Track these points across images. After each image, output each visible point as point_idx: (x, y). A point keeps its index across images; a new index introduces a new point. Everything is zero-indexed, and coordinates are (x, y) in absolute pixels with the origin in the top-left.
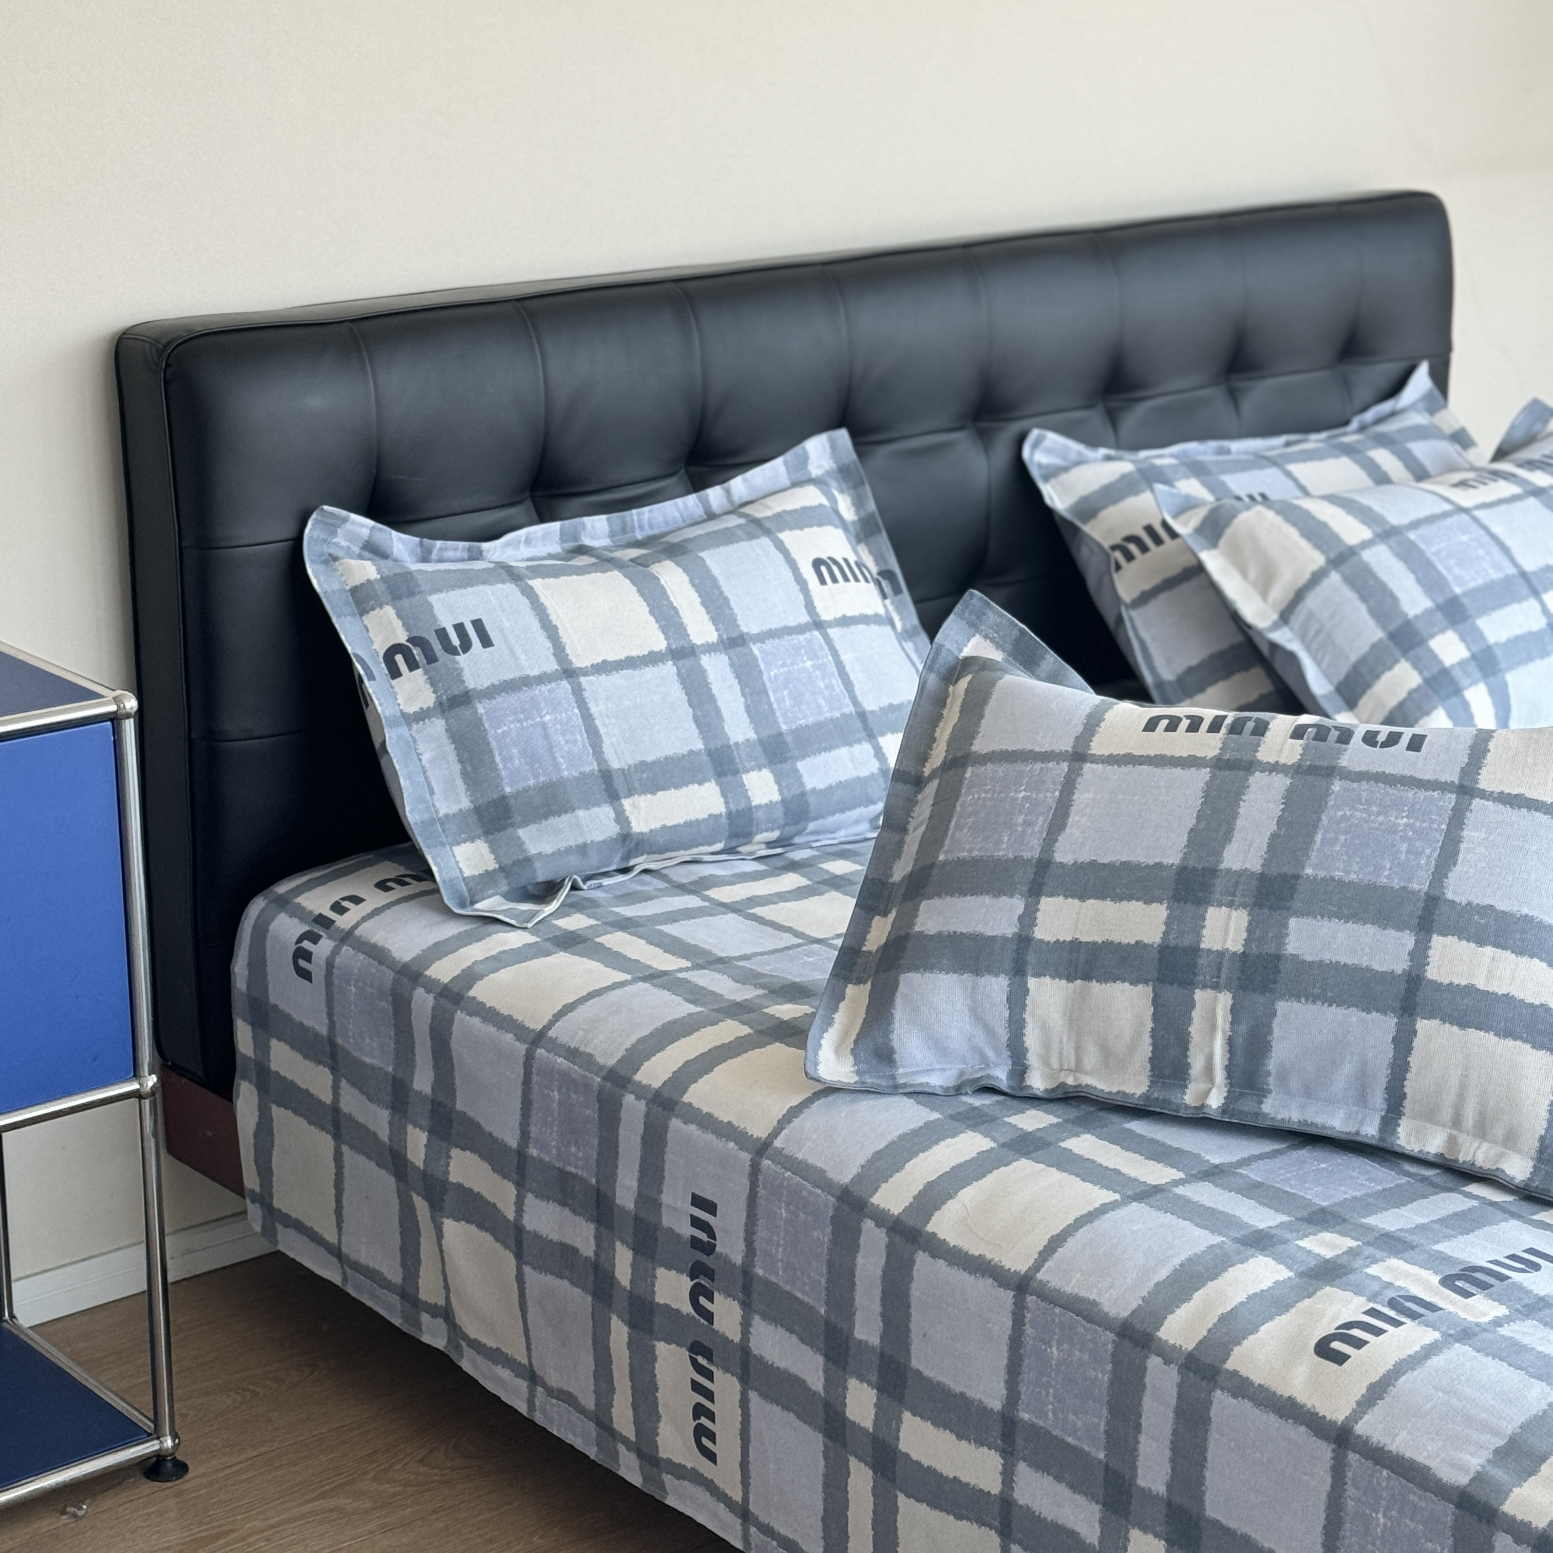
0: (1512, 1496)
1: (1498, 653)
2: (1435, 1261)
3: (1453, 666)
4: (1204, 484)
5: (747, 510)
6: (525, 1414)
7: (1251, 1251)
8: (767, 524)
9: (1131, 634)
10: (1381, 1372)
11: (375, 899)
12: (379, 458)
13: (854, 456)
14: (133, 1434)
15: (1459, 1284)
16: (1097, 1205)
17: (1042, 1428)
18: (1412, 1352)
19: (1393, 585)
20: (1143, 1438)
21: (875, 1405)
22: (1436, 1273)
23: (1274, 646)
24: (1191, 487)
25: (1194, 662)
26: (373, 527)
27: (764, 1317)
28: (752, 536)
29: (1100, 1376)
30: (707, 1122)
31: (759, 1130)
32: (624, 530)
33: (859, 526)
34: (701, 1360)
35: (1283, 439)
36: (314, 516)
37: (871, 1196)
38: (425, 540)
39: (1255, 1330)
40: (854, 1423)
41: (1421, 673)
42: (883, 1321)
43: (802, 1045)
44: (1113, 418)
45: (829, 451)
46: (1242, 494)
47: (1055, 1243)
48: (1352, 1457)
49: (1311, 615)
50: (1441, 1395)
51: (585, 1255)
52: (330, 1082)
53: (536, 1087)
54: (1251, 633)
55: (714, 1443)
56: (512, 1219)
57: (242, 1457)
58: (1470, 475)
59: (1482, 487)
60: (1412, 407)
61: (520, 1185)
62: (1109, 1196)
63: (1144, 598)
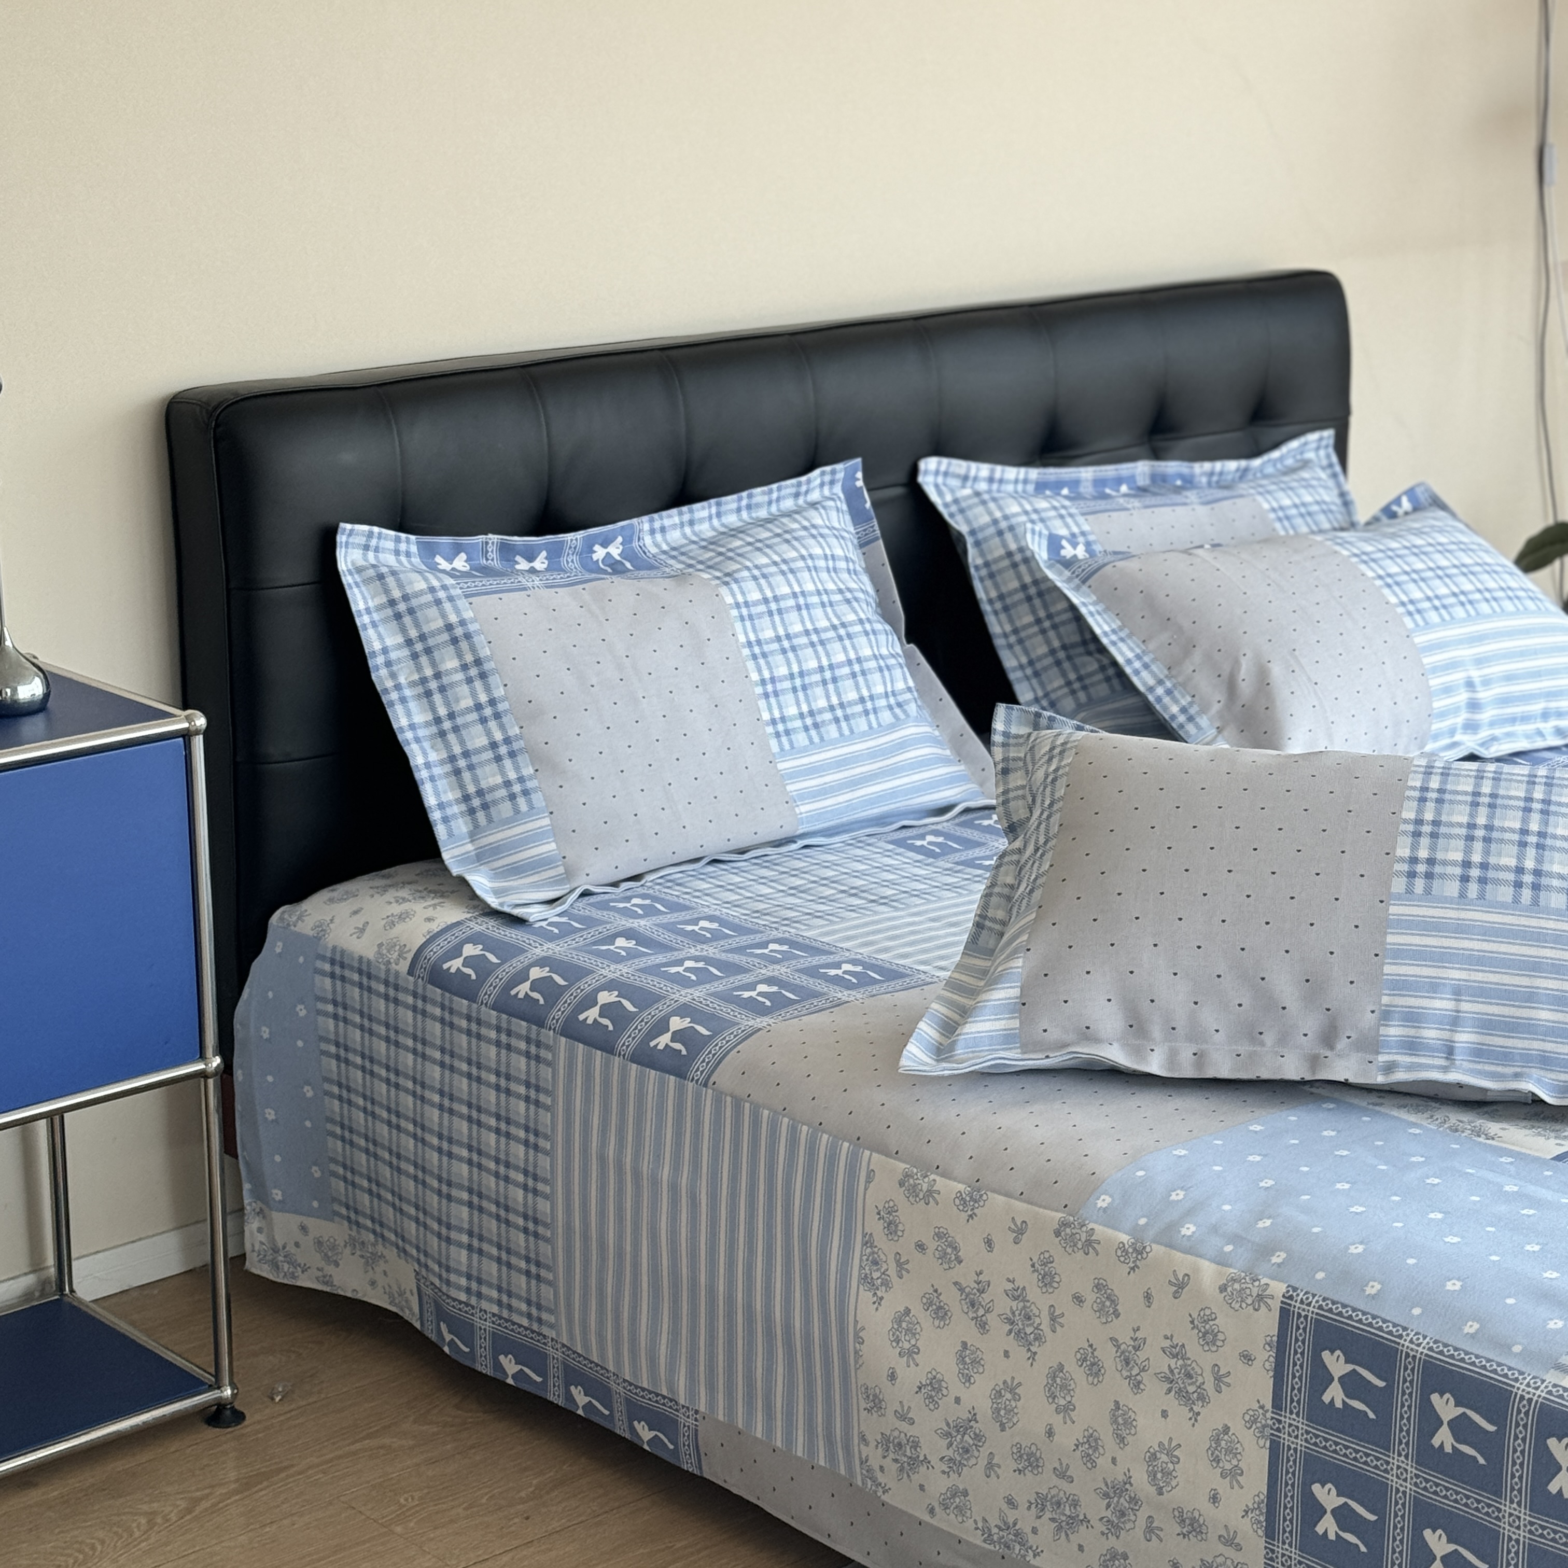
12: (403, 509)
14: (194, 1385)
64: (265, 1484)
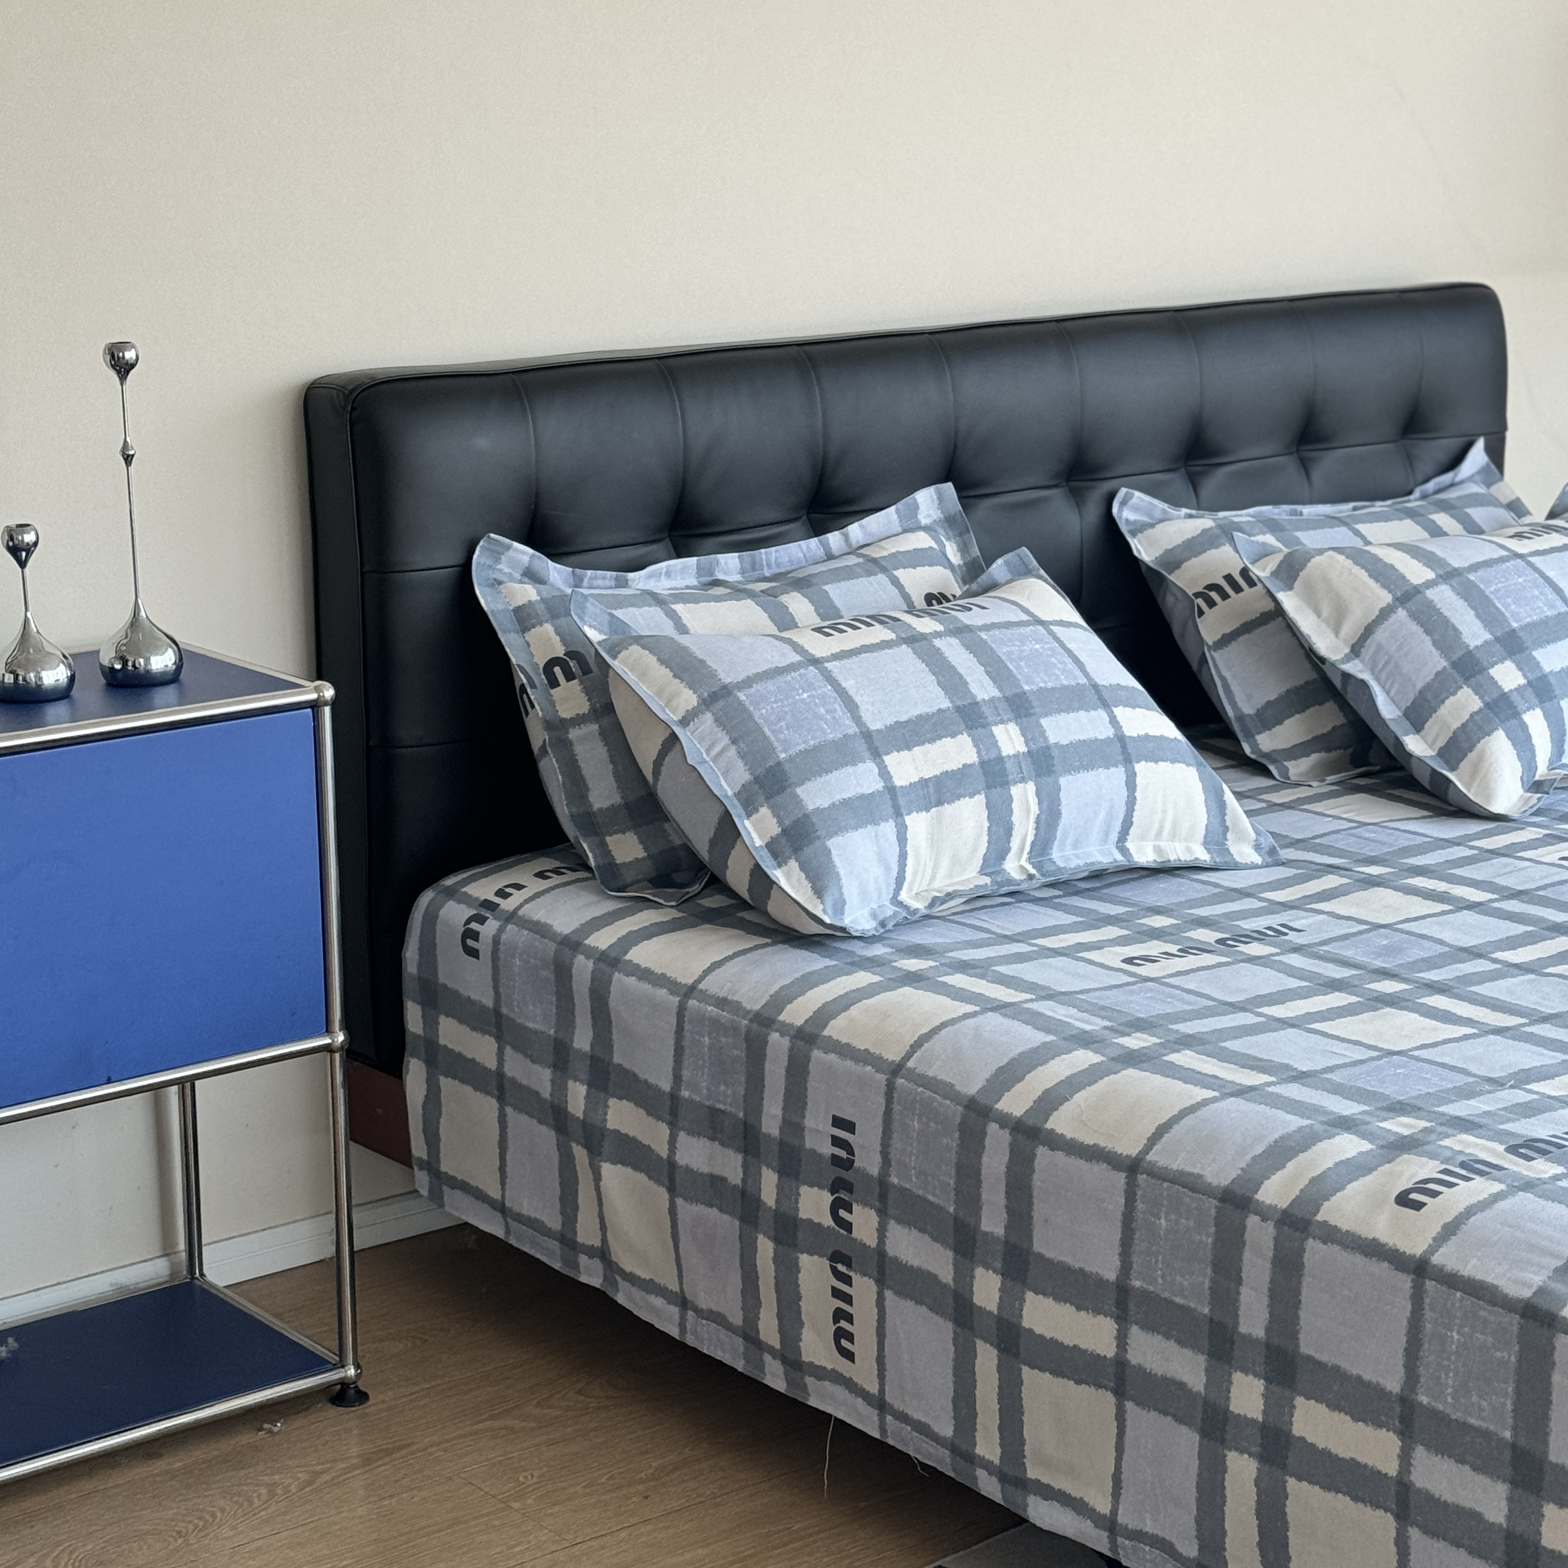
1: (1553, 680)
2: (1499, 1136)
3: (1511, 691)
4: (1278, 537)
5: (864, 551)
6: (677, 1338)
7: (1338, 1130)
8: (883, 563)
9: (1214, 673)
10: (1454, 1213)
11: (535, 885)
12: (537, 495)
13: (960, 507)
14: (318, 1364)
16: (1198, 1100)
17: (1152, 1292)
18: (1481, 1199)
19: (1455, 620)
20: (1244, 1290)
21: (1000, 1289)
22: (1501, 1143)
23: (1346, 676)
24: (1267, 539)
25: (1272, 697)
26: (533, 555)
27: (899, 1221)
28: (870, 574)
29: (1204, 1238)
30: (845, 1050)
31: (893, 1055)
32: (754, 567)
33: (965, 569)
34: (841, 1268)
35: (1351, 505)
36: (481, 543)
37: (996, 1103)
38: (577, 570)
39: (1342, 1188)
40: (980, 1308)
41: (1481, 698)
42: (1007, 1212)
44: (1194, 482)
45: (936, 502)
46: (1314, 546)
47: (1163, 1129)
48: (1430, 1285)
49: (1380, 648)
50: (1507, 1229)
51: (733, 1183)
52: (495, 1050)
53: (688, 1035)
54: (1324, 666)
55: (853, 1343)
56: (665, 1156)
57: (417, 1389)
58: (1523, 530)
59: (1536, 539)
60: (1470, 479)
61: (673, 1125)
62: (1209, 1094)
63: (1225, 641)
64: (386, 1460)
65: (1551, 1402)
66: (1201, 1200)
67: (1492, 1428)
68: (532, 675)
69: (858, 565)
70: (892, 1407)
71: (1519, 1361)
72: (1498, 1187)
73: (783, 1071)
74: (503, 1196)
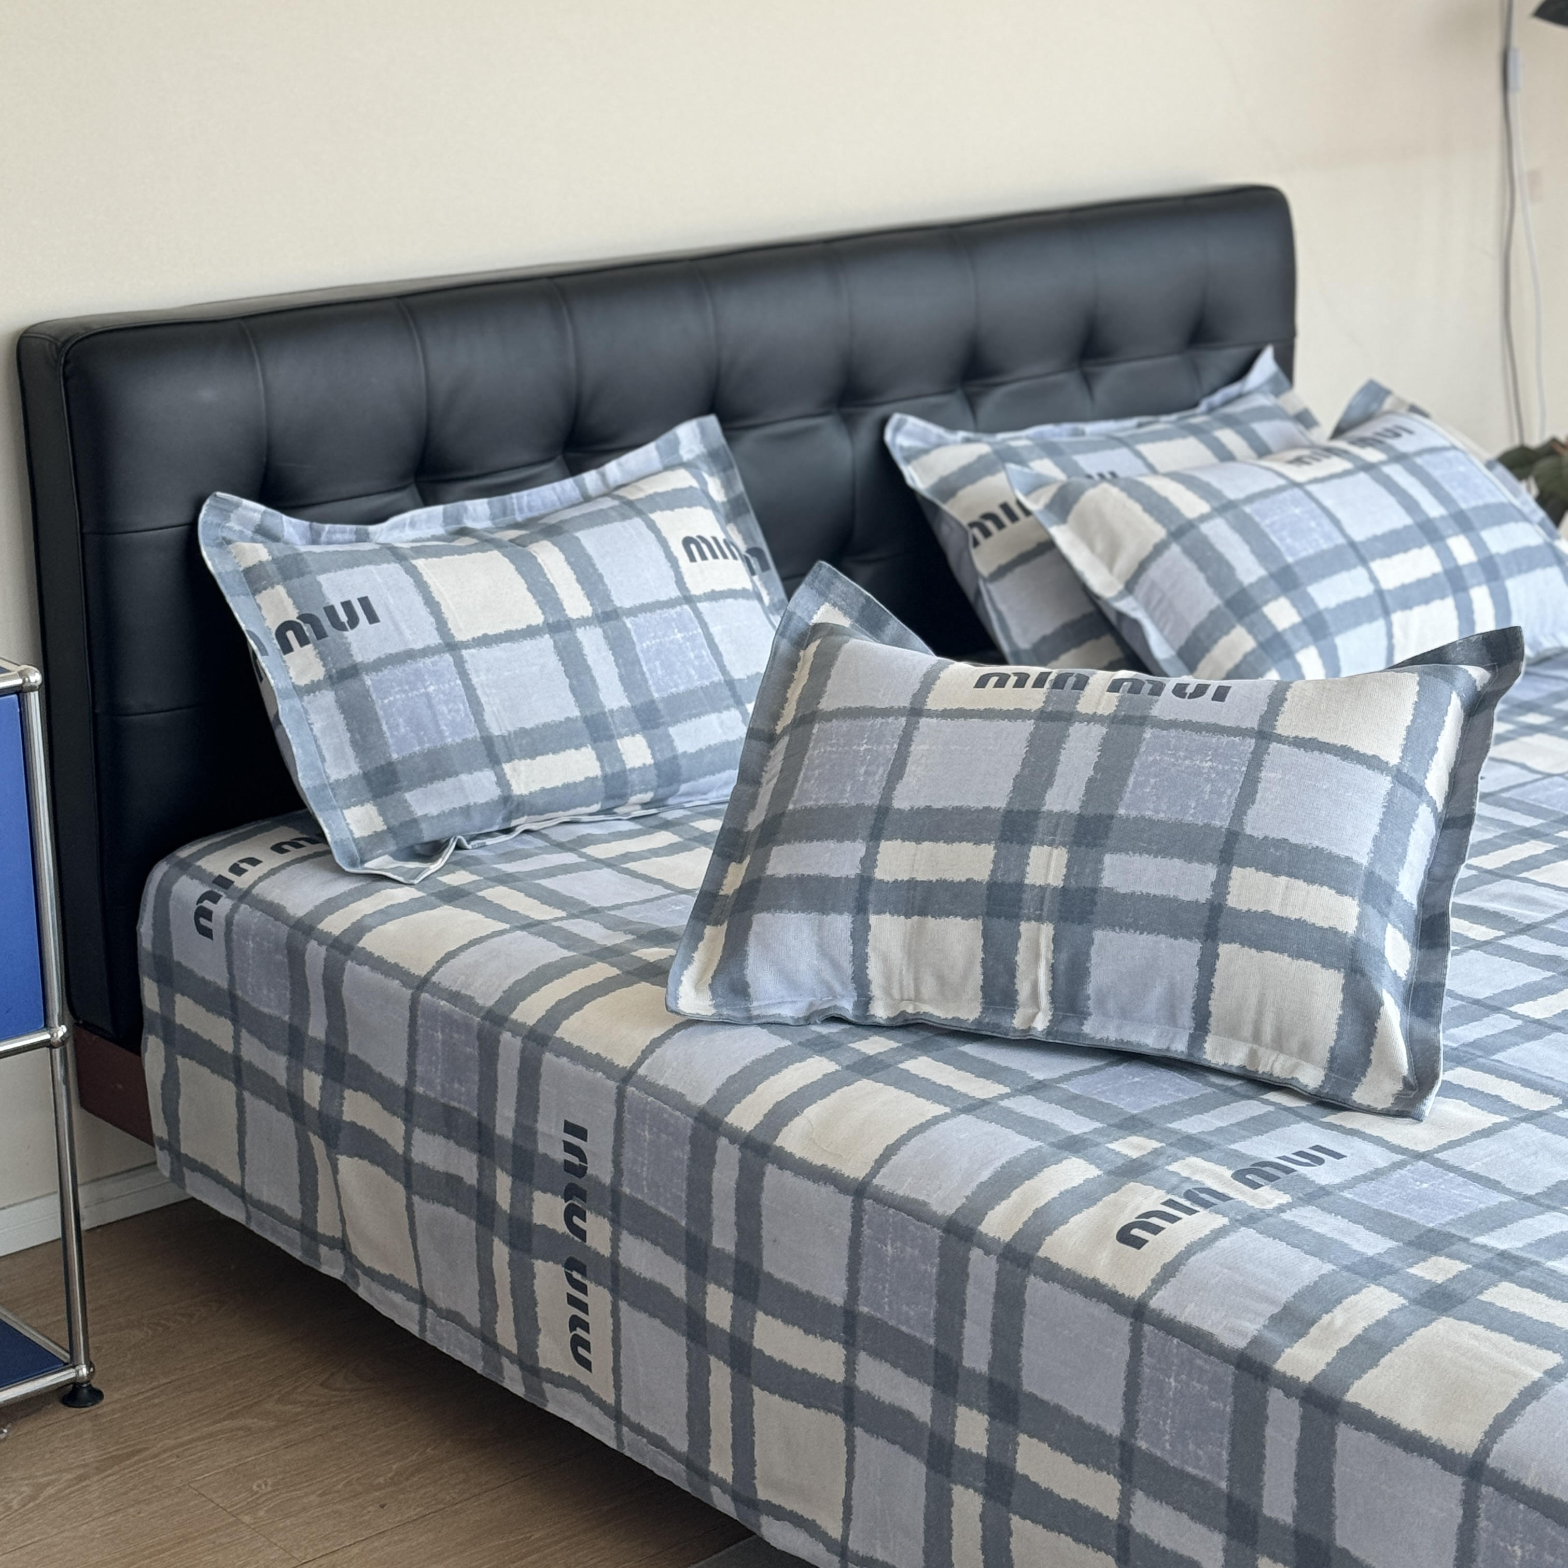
0: (1283, 1356)
1: (1328, 617)
2: (1227, 1158)
3: (1285, 630)
4: (1058, 464)
5: (620, 492)
6: (417, 1335)
7: (1066, 1154)
8: (639, 506)
9: (989, 606)
10: (1174, 1253)
11: (270, 861)
12: (269, 448)
13: (723, 441)
14: (49, 1363)
15: (1249, 1177)
16: (929, 1117)
17: (879, 1319)
18: (1202, 1235)
19: (1229, 556)
20: (967, 1323)
21: (732, 1307)
22: (1229, 1168)
23: (1121, 615)
24: (1045, 467)
25: (1048, 631)
26: (265, 512)
27: (632, 1232)
28: (624, 517)
29: (929, 1269)
30: (577, 1054)
31: (624, 1061)
32: (504, 514)
33: (728, 507)
34: (576, 1276)
35: (1134, 422)
36: (208, 502)
37: (726, 1116)
38: (315, 524)
39: (1065, 1221)
40: (713, 1325)
41: (1255, 637)
42: (738, 1230)
43: (664, 984)
44: (972, 402)
45: (699, 436)
46: (1093, 472)
47: (890, 1151)
48: (1147, 1328)
49: (1153, 585)
50: (1226, 1271)
51: (469, 1183)
52: (231, 1033)
53: (421, 1029)
54: (1100, 603)
56: (401, 1152)
57: (155, 1384)
58: (1305, 452)
59: (1316, 464)
60: (1257, 390)
61: (407, 1121)
62: (940, 1110)
63: (1001, 572)
64: (116, 1468)
65: (1264, 1457)
66: (925, 1229)
67: (1209, 1477)
68: (263, 640)
69: (612, 508)
70: (628, 1419)
71: (1234, 1412)
72: (1220, 1221)
73: (516, 1072)
74: (243, 1182)
